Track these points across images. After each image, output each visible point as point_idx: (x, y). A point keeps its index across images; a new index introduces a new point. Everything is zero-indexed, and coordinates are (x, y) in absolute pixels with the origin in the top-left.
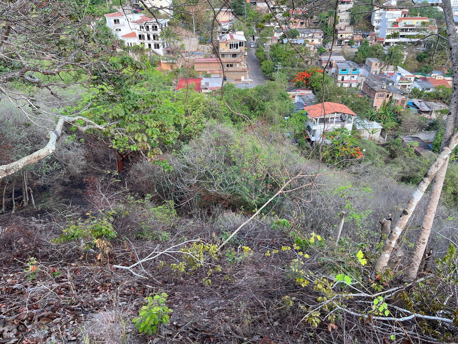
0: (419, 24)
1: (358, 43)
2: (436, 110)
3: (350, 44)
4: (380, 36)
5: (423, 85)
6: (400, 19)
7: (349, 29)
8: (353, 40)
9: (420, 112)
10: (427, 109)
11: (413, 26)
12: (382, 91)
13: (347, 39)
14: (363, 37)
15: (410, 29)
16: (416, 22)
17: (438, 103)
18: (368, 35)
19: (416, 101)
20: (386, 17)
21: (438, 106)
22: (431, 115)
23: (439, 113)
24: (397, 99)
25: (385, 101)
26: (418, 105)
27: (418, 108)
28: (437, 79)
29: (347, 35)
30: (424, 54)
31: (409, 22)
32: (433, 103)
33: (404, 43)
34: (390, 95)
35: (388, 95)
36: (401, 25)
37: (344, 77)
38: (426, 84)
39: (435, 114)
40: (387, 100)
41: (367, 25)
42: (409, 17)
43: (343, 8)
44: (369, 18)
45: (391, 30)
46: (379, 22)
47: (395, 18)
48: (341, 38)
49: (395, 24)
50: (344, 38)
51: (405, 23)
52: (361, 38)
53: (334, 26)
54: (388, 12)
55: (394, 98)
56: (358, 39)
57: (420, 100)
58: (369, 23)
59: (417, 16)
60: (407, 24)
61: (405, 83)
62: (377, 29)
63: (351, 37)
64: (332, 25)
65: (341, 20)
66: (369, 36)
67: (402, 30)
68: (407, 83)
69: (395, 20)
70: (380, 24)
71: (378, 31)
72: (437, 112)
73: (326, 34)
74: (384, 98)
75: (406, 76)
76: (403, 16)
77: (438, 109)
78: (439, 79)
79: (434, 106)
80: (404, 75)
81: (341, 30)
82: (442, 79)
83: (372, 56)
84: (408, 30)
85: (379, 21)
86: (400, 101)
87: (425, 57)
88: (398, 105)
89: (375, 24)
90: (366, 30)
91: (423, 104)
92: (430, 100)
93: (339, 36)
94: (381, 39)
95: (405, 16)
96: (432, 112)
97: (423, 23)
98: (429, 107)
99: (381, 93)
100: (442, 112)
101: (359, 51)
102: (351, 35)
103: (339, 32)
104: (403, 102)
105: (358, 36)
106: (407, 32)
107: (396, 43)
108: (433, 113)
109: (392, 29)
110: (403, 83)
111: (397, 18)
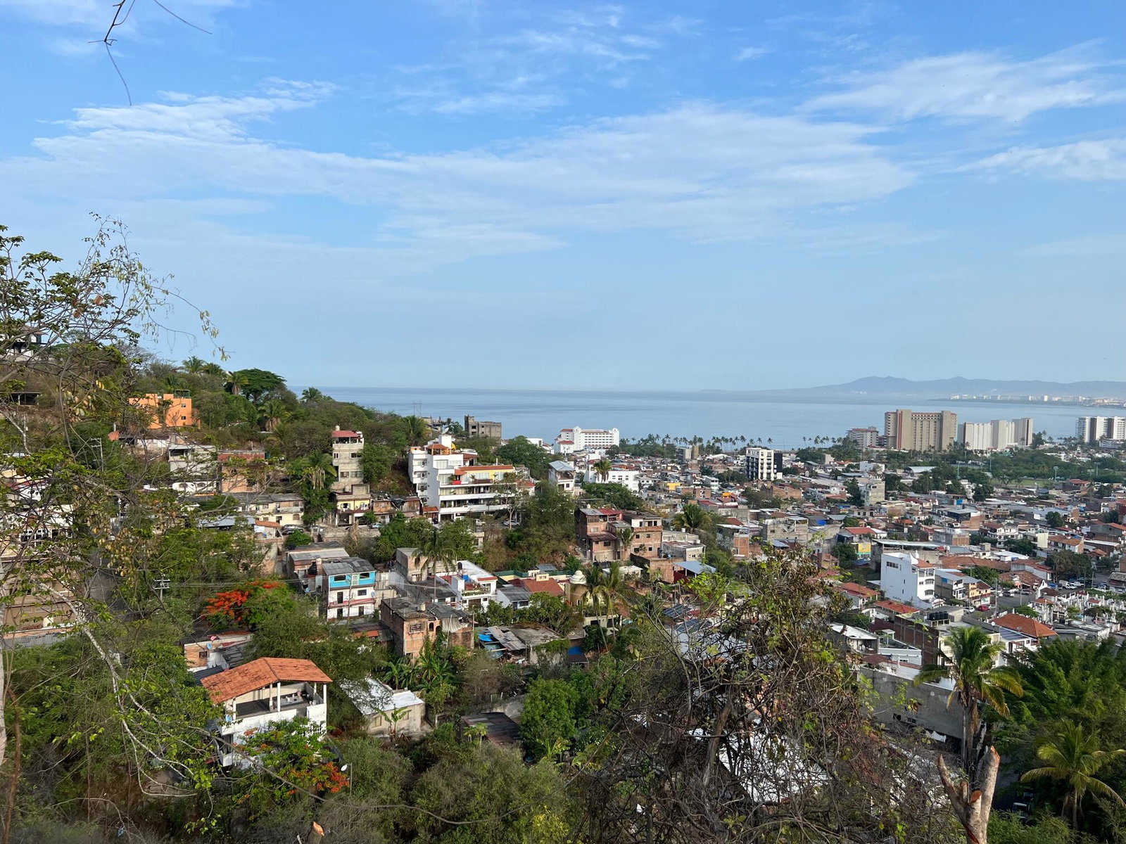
0: (500, 478)
1: (384, 518)
2: (535, 645)
3: (367, 520)
4: (429, 503)
5: (514, 595)
6: (464, 470)
7: (362, 492)
8: (373, 512)
9: (506, 655)
10: (518, 646)
11: (488, 481)
12: (417, 618)
13: (359, 511)
14: (392, 506)
15: (484, 487)
16: (494, 474)
17: (540, 631)
18: (403, 503)
19: (495, 631)
20: (435, 466)
21: (539, 636)
22: (528, 657)
23: (543, 651)
24: (453, 631)
25: (427, 638)
26: (501, 640)
27: (500, 646)
28: (538, 580)
29: (358, 504)
30: (516, 534)
31: (481, 474)
32: (531, 631)
33: (477, 515)
34: (437, 624)
35: (431, 625)
36: (466, 481)
37: (342, 593)
38: (519, 592)
39: (535, 653)
40: (432, 636)
41: (401, 482)
42: (480, 465)
43: (342, 451)
44: (403, 468)
45: (448, 491)
46: (423, 476)
47: (452, 467)
48: (344, 510)
49: (455, 478)
50: (352, 508)
51: (473, 477)
52: (390, 508)
53: (327, 485)
54: (436, 457)
55: (445, 629)
56: (383, 510)
57: (505, 628)
58: (405, 478)
59: (495, 462)
60: (477, 478)
61: (476, 594)
62: (423, 489)
63: (367, 508)
64: (322, 484)
65: (342, 473)
66: (406, 505)
67: (470, 490)
68: (480, 593)
69: (452, 472)
70: (425, 480)
71: (425, 492)
72: (537, 649)
73: (309, 502)
74: (425, 631)
75: (479, 579)
76: (467, 464)
77: (539, 642)
78: (543, 579)
79: (532, 637)
80: (474, 578)
81: (345, 493)
82: (547, 579)
83: (409, 544)
84: (482, 490)
85: (423, 474)
86: (460, 636)
87: (519, 538)
88: (458, 643)
89: (416, 480)
90: (400, 493)
91: (510, 635)
92: (525, 626)
93: (340, 505)
94: (431, 509)
95: (471, 463)
96: (529, 650)
97: (506, 475)
98: (523, 642)
99: (416, 622)
100: (547, 647)
101: (382, 534)
102: (367, 502)
103: (339, 497)
104: (466, 636)
105: (383, 504)
106: (479, 492)
107: (463, 514)
108: (531, 653)
109: (451, 488)
110: (472, 594)
111: (456, 468)
